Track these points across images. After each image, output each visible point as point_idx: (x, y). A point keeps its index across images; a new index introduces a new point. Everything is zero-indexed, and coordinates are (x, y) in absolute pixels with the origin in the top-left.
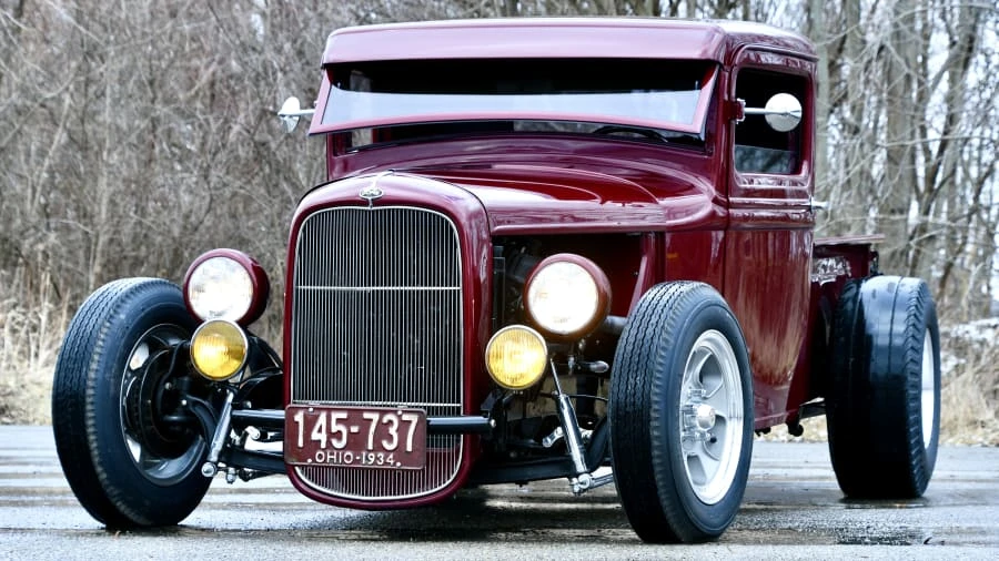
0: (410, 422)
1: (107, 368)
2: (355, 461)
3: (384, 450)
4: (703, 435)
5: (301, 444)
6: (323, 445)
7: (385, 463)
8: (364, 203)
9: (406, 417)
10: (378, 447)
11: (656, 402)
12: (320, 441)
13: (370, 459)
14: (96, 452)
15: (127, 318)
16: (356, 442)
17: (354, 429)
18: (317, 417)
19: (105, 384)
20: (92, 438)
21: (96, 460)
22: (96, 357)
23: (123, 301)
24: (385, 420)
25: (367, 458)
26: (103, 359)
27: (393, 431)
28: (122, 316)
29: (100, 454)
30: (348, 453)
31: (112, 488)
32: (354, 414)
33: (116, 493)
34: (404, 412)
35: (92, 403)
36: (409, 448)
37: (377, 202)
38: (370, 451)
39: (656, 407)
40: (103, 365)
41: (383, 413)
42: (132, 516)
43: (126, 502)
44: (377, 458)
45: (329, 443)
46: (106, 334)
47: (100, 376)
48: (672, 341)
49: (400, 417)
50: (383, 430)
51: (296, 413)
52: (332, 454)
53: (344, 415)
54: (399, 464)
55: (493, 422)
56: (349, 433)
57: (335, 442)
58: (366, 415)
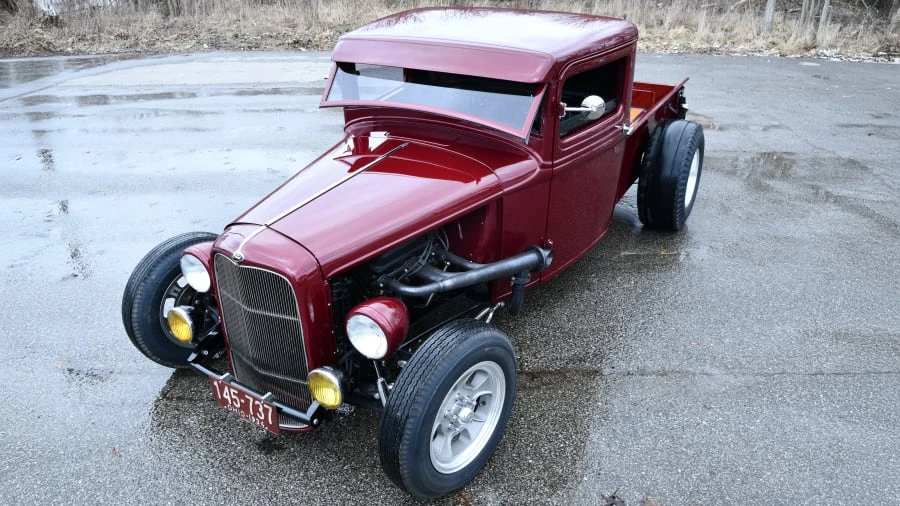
0: (268, 409)
3: (259, 418)
5: (220, 398)
7: (261, 425)
9: (266, 406)
10: (255, 416)
12: (228, 401)
16: (245, 408)
17: (243, 401)
18: (224, 387)
23: (154, 267)
24: (256, 403)
25: (251, 419)
27: (261, 409)
30: (242, 412)
32: (241, 393)
34: (265, 403)
36: (270, 422)
37: (241, 263)
38: (252, 416)
41: (254, 399)
44: (256, 421)
45: (232, 403)
46: (143, 291)
49: (263, 405)
50: (256, 408)
52: (235, 409)
53: (236, 392)
54: (267, 428)
57: (235, 403)
58: (247, 397)
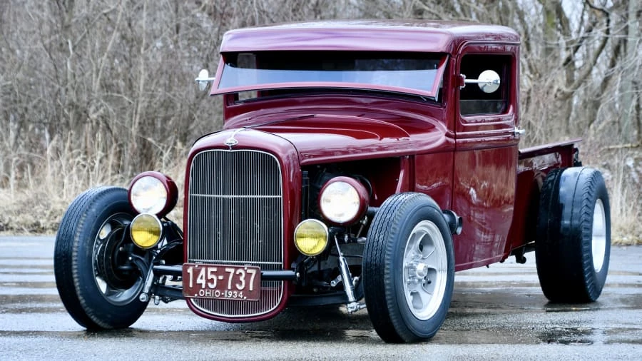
0: (251, 274)
1: (85, 240)
2: (221, 296)
3: (237, 289)
4: (420, 280)
5: (191, 285)
6: (203, 287)
7: (238, 297)
8: (227, 148)
9: (249, 271)
10: (234, 288)
11: (388, 264)
12: (201, 284)
13: (229, 295)
14: (78, 288)
15: (97, 210)
16: (222, 285)
17: (221, 278)
18: (200, 271)
19: (83, 249)
20: (76, 280)
21: (79, 293)
22: (78, 234)
23: (94, 201)
24: (238, 273)
25: (228, 294)
26: (82, 235)
27: (242, 279)
28: (94, 210)
29: (81, 290)
30: (217, 291)
31: (88, 308)
32: (220, 269)
33: (91, 310)
34: (248, 268)
35: (76, 260)
36: (251, 289)
37: (234, 147)
38: (229, 290)
39: (388, 267)
40: (82, 238)
41: (237, 268)
42: (101, 323)
43: (96, 316)
44: (233, 294)
45: (207, 285)
46: (84, 221)
47: (80, 244)
48: (398, 229)
49: (246, 271)
50: (236, 279)
51: (188, 268)
52: (208, 291)
53: (215, 270)
54: (245, 298)
55: (298, 274)
56: (218, 280)
57: (210, 285)
58: (227, 270)
